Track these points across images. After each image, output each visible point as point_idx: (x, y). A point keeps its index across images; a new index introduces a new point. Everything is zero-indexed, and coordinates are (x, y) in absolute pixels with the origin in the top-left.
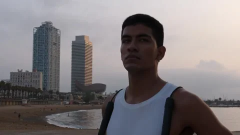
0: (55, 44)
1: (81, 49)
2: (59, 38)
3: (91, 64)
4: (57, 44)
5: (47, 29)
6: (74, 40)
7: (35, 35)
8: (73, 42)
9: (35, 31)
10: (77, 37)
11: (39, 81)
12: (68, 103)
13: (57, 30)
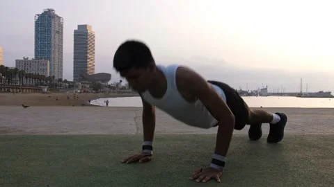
0: (58, 32)
1: (83, 38)
2: (62, 26)
3: (93, 54)
4: (60, 33)
5: (50, 17)
6: (77, 29)
7: (37, 23)
8: (75, 31)
9: (37, 18)
10: (79, 26)
11: (46, 69)
12: (79, 91)
13: (59, 18)
